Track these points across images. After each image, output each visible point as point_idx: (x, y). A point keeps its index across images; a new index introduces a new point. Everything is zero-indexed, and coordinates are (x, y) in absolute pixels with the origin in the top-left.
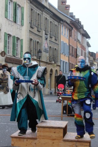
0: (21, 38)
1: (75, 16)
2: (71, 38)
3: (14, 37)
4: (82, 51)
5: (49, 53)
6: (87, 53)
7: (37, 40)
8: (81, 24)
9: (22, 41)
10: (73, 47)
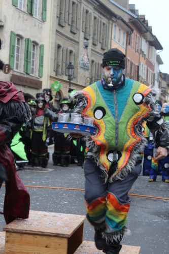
0: (40, 44)
1: (137, 10)
2: (129, 47)
3: (28, 40)
4: (148, 70)
5: (89, 71)
6: (156, 75)
7: (70, 48)
8: (147, 24)
9: (42, 48)
10: (132, 63)
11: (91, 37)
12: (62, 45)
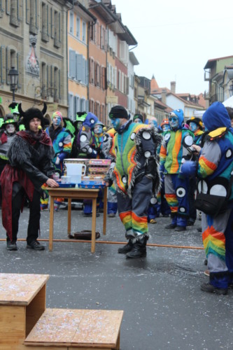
2: (91, 43)
4: (118, 73)
5: (39, 78)
8: (115, 10)
10: (96, 65)
11: (39, 30)
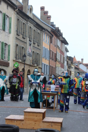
0: (8, 44)
1: (55, 25)
2: (51, 44)
3: (3, 43)
4: (61, 55)
5: (32, 57)
6: (65, 57)
7: (22, 46)
8: (60, 32)
9: (9, 46)
10: (53, 52)
11: (33, 40)
12: (18, 44)
